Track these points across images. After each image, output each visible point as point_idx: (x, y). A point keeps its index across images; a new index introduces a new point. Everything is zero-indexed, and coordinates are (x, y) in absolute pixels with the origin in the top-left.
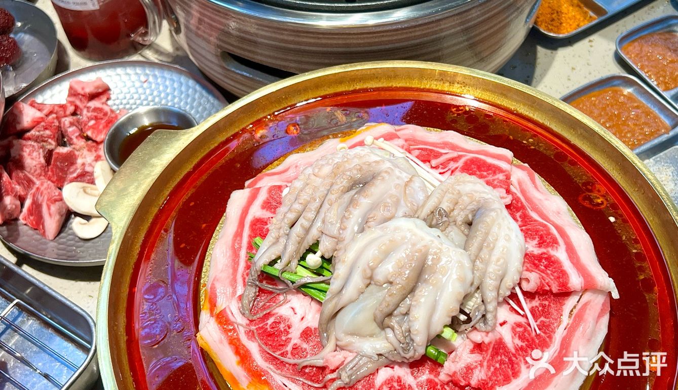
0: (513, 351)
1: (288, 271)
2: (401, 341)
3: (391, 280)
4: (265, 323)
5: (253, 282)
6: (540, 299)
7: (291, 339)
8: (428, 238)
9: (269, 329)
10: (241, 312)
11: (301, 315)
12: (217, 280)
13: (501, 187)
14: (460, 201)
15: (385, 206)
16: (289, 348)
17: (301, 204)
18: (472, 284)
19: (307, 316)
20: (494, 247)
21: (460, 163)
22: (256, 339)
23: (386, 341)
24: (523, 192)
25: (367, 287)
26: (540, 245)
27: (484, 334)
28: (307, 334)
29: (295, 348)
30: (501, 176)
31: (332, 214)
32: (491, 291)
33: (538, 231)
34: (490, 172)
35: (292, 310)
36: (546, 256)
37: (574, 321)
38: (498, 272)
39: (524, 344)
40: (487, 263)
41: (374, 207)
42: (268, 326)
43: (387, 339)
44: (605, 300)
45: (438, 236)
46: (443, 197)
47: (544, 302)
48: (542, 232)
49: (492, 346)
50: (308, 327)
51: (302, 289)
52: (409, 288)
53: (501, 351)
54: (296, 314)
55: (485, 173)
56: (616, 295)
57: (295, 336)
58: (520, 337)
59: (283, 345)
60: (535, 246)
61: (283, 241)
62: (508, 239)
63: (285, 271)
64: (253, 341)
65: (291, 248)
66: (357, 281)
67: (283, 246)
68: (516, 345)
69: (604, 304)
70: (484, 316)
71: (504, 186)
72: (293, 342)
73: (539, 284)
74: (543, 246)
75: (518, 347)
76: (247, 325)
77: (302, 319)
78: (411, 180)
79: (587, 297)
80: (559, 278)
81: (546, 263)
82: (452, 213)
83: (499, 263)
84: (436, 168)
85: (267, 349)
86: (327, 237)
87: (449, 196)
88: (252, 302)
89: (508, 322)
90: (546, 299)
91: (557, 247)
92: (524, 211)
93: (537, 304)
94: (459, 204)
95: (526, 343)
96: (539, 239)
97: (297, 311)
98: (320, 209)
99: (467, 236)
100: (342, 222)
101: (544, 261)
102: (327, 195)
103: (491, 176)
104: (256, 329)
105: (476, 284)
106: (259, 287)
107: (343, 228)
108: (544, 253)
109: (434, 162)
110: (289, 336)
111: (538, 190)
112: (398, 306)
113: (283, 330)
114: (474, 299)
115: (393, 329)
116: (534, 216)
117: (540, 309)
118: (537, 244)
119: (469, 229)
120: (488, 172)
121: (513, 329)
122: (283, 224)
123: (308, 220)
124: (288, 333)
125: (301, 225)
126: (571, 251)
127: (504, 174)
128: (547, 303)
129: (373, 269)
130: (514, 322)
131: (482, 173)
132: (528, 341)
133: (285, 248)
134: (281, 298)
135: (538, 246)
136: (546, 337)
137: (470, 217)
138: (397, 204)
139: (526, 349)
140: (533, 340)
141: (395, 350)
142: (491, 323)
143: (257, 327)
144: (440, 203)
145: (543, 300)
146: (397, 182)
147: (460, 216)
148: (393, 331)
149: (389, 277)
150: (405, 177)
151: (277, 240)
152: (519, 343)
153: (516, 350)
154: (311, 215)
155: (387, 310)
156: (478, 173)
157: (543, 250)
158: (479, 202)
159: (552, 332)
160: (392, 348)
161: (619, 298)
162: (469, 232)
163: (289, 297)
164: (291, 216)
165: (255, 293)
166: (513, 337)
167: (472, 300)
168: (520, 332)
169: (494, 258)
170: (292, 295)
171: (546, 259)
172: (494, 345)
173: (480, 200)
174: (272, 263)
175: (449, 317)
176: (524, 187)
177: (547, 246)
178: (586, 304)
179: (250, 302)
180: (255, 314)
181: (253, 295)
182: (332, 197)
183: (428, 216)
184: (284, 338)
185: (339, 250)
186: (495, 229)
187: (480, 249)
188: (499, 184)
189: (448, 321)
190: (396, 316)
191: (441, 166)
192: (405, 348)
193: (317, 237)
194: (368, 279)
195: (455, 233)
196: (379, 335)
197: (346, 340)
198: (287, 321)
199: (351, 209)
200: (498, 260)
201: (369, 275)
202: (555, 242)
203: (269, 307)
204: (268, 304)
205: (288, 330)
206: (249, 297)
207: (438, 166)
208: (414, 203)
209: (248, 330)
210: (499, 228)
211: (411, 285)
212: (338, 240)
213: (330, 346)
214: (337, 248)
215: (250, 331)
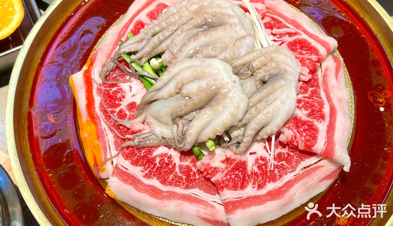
0: (249, 173)
1: (136, 62)
2: (179, 135)
3: (191, 96)
4: (111, 89)
5: (114, 60)
6: (288, 150)
7: (121, 105)
8: (227, 80)
9: (111, 94)
10: (100, 74)
11: (134, 93)
12: (101, 50)
13: (308, 67)
14: (269, 64)
15: (214, 47)
16: (118, 110)
17: (166, 23)
18: (240, 121)
19: (137, 95)
20: (271, 104)
21: (291, 39)
22: (101, 95)
23: (171, 132)
24: (325, 76)
25: (177, 94)
26: (309, 115)
27: (232, 153)
28: (132, 106)
29: (121, 111)
30: (314, 58)
31: (179, 39)
32: (251, 130)
33: (313, 106)
34: (309, 52)
35: (130, 88)
36: (310, 124)
37: (303, 174)
38: (263, 121)
39: (259, 172)
40: (259, 112)
41: (207, 45)
42: (111, 92)
43: (172, 130)
44: (336, 170)
45: (235, 81)
46: (258, 57)
47: (290, 153)
48: (315, 108)
49: (235, 163)
50: (134, 102)
51: (141, 77)
52: (199, 106)
53: (241, 169)
54: (131, 91)
55: (304, 52)
56: (347, 169)
57: (124, 105)
58: (258, 167)
59: (114, 106)
60: (305, 114)
61: (144, 42)
62: (283, 103)
63: (134, 62)
64: (99, 96)
65: (147, 49)
66: (171, 88)
67: (142, 46)
68: (253, 171)
69: (333, 172)
70: (239, 143)
71: (311, 68)
72: (121, 107)
73: (290, 139)
74: (311, 117)
75: (254, 172)
76: (100, 84)
77: (133, 96)
78: (244, 37)
79: (324, 162)
80: (308, 141)
81: (306, 128)
82: (258, 70)
83: (267, 115)
84: (274, 35)
85: (104, 104)
86: (169, 51)
87: (263, 58)
88: (109, 72)
89: (257, 154)
90: (293, 152)
91: (321, 121)
92: (316, 89)
93: (285, 152)
94: (267, 66)
95: (261, 172)
96: (310, 111)
97: (132, 90)
98: (175, 31)
99: (258, 89)
100: (182, 46)
101: (306, 126)
102: (184, 24)
103: (308, 55)
104: (105, 90)
105: (244, 121)
106: (117, 65)
107: (180, 51)
108: (309, 121)
109: (275, 31)
110: (121, 103)
111: (337, 79)
112: (187, 114)
113: (118, 97)
114: (239, 131)
115: (178, 126)
116: (323, 94)
117: (286, 155)
118: (307, 114)
119: (262, 86)
120: (307, 52)
121: (257, 160)
122: (149, 31)
123: (164, 36)
124: (121, 100)
125: (158, 37)
126: (331, 128)
127: (318, 57)
128: (292, 154)
129: (183, 85)
130: (261, 155)
131: (302, 51)
132: (263, 171)
133: (143, 48)
134: (128, 77)
135: (307, 115)
136: (278, 175)
137: (267, 78)
138: (225, 49)
139: (259, 176)
140: (266, 172)
141: (174, 139)
142: (241, 150)
143: (105, 89)
144: (254, 60)
145: (290, 151)
146: (234, 34)
147: (261, 74)
148: (178, 127)
149: (190, 93)
150: (242, 33)
151: (142, 40)
152: (256, 170)
153: (252, 173)
154: (167, 34)
155: (179, 113)
156: (299, 50)
157: (310, 119)
158: (281, 70)
159: (284, 173)
160: (172, 137)
161: (348, 172)
162: (260, 87)
163: (132, 79)
164: (157, 29)
165: (113, 67)
166: (253, 165)
167: (238, 131)
168: (260, 163)
169: (266, 111)
170: (135, 79)
171: (308, 125)
172: (237, 162)
173: (282, 70)
174: (130, 54)
175: (215, 134)
176: (328, 73)
177: (315, 118)
178: (319, 167)
179: (107, 71)
180: (108, 80)
181: (112, 67)
182: (186, 27)
183: (240, 66)
184: (117, 102)
185: (172, 63)
186: (278, 93)
187: (260, 101)
188: (308, 64)
189: (214, 137)
190: (184, 120)
191: (278, 36)
192: (180, 141)
193: (164, 49)
194: (179, 89)
195: (250, 84)
196: (170, 126)
197: (150, 120)
198: (124, 93)
199: (192, 40)
200: (268, 114)
201: (179, 87)
202: (322, 117)
203: (118, 80)
204: (118, 77)
205: (122, 99)
206: (109, 68)
207: (277, 34)
208: (236, 53)
209: (100, 88)
210: (281, 93)
211: (201, 105)
212: (175, 57)
213: (140, 119)
214: (171, 62)
215: (100, 89)
